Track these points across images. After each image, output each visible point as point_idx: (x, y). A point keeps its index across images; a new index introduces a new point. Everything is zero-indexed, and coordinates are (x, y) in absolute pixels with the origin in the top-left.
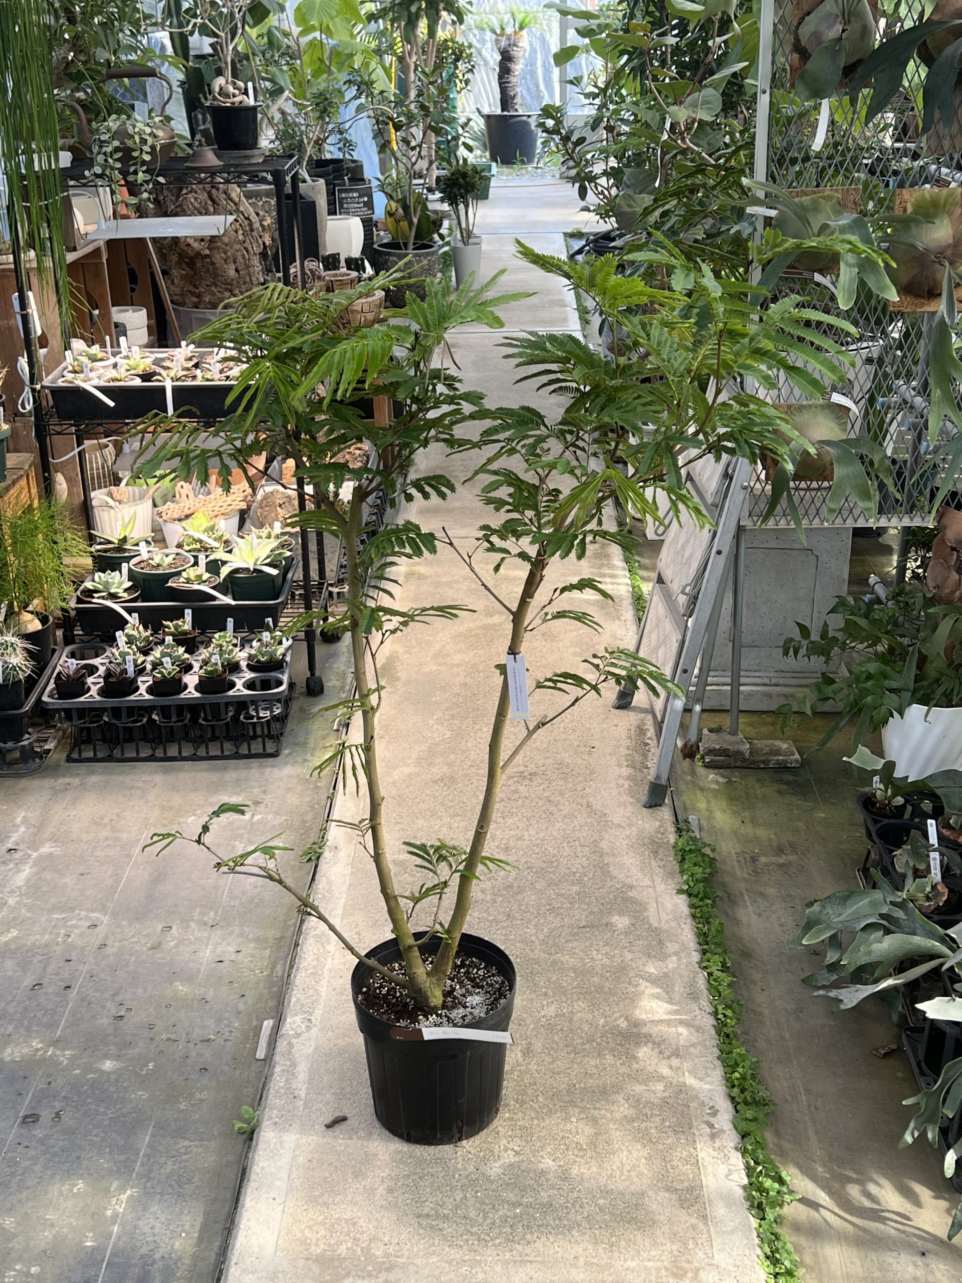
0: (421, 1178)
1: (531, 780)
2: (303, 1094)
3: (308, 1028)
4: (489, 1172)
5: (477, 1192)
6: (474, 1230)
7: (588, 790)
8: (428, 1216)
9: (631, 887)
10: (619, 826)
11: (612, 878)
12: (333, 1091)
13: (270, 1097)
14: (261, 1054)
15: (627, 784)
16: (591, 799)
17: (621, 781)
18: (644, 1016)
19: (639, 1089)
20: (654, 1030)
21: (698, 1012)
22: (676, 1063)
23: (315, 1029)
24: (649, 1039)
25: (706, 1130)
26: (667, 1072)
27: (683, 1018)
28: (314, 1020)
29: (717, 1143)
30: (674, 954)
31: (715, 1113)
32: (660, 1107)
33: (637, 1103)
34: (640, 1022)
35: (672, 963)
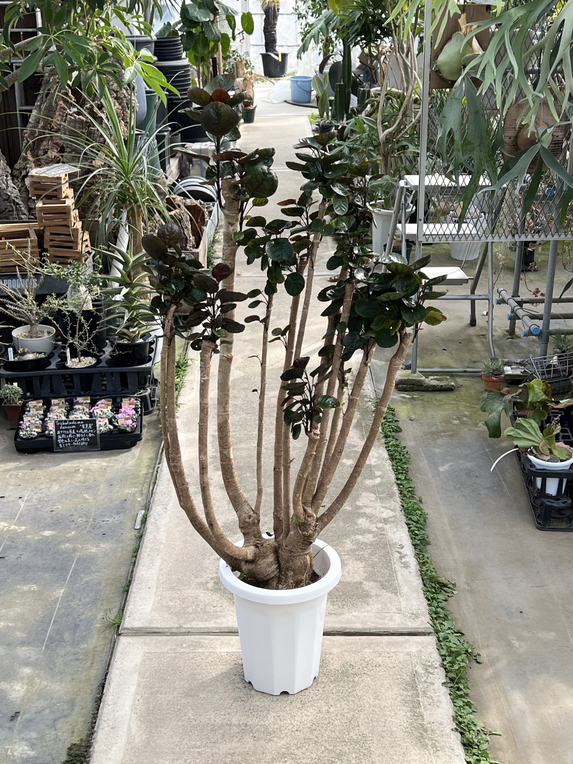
2: (164, 541)
9: (354, 446)
14: (138, 526)
18: (361, 505)
19: (359, 537)
20: (367, 511)
21: (392, 502)
22: (380, 525)
23: (169, 512)
24: (364, 515)
25: (397, 555)
26: (375, 529)
27: (384, 505)
28: (168, 508)
29: (403, 560)
30: (379, 477)
31: (402, 547)
32: (371, 545)
33: (358, 543)
34: (359, 507)
35: (378, 481)
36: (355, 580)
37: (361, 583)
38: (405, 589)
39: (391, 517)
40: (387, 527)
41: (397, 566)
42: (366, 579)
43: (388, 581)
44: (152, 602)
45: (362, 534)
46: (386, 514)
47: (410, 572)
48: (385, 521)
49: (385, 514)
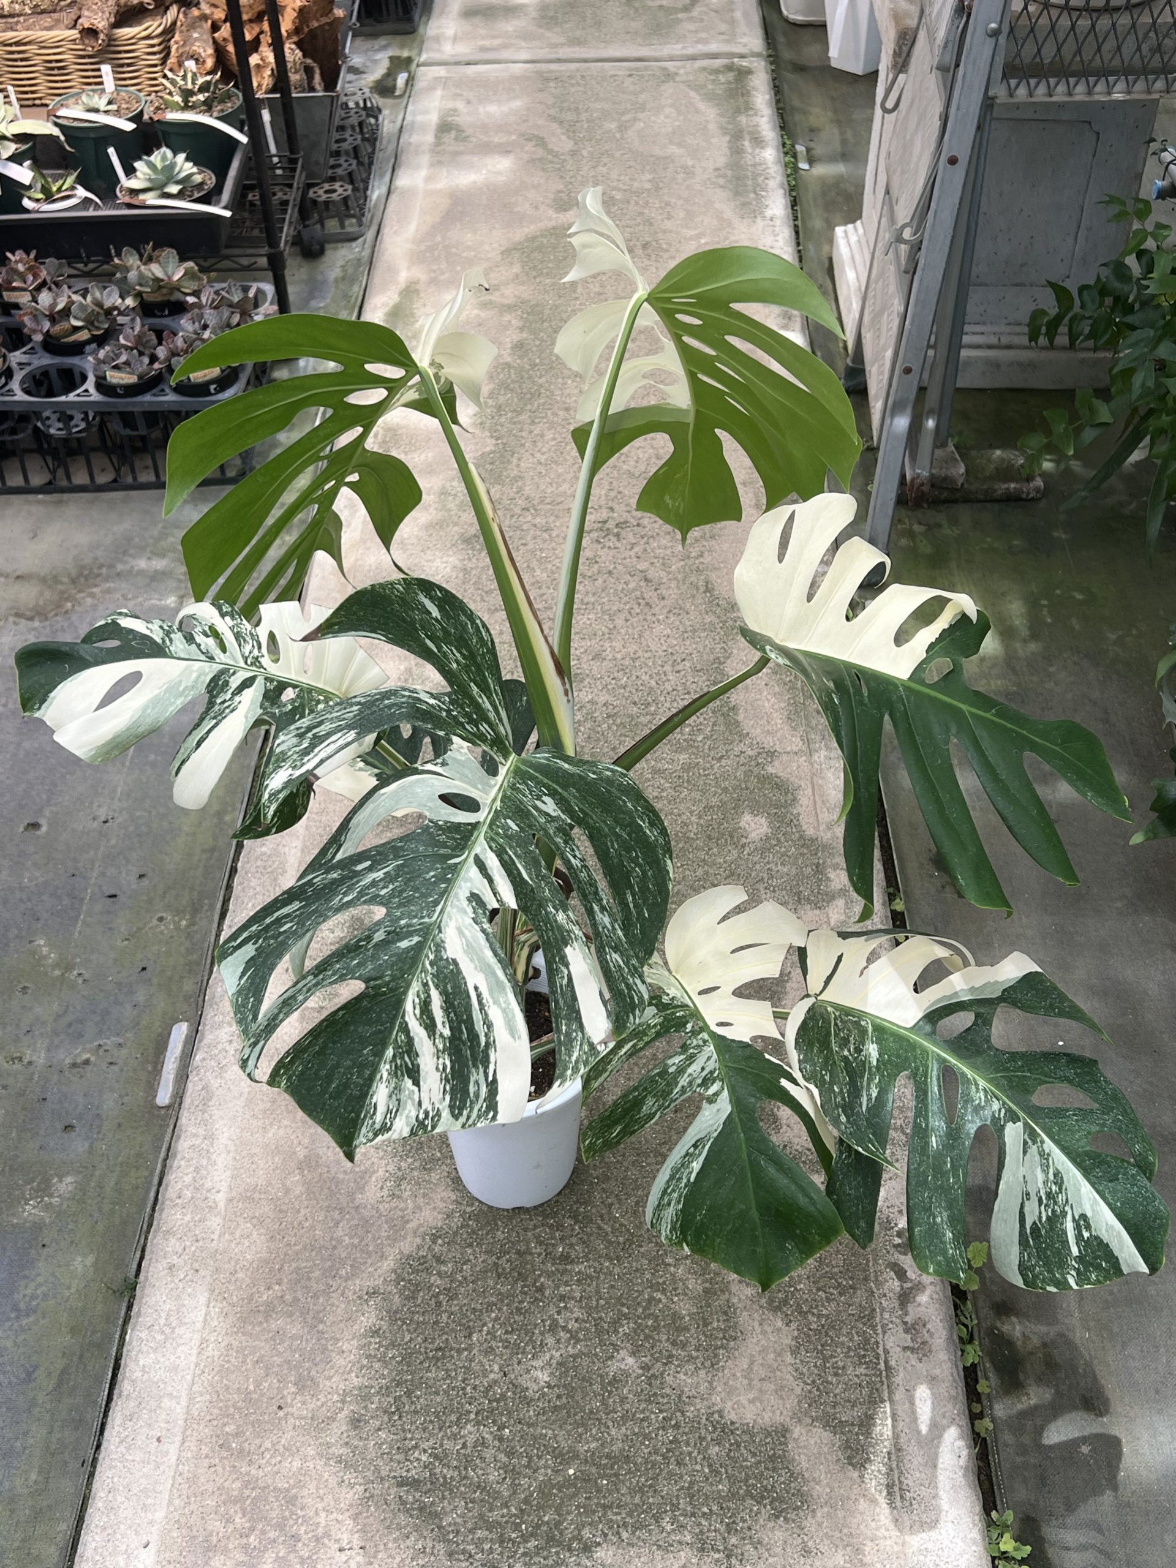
0: (409, 1394)
1: (618, 535)
4: (524, 1380)
5: (501, 1428)
6: (494, 1516)
7: (707, 559)
8: (416, 1482)
9: (772, 754)
11: (743, 736)
12: (272, 1194)
16: (713, 576)
25: (895, 1284)
29: (913, 1313)
30: (840, 893)
35: (836, 912)
36: (767, 1416)
37: (784, 1434)
38: (917, 1473)
42: (801, 1412)
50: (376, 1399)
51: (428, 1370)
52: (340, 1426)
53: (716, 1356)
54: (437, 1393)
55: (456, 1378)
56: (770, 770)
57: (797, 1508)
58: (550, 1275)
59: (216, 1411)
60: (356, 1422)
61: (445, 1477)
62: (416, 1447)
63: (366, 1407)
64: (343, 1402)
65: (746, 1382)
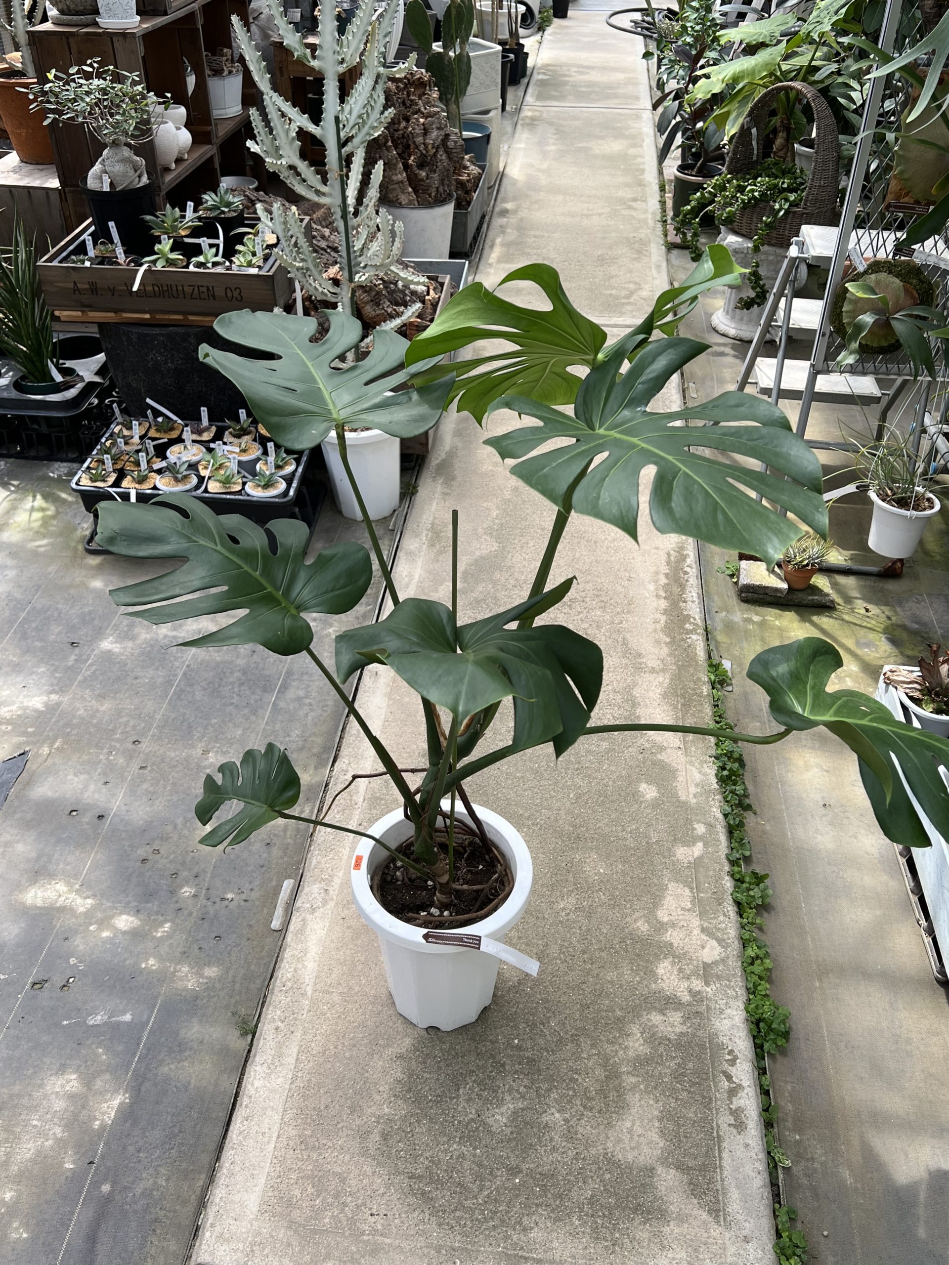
0: (419, 1122)
1: (570, 606)
2: (309, 993)
3: (325, 902)
4: (490, 1121)
5: (475, 1149)
6: (468, 1203)
7: (624, 625)
8: (420, 1177)
9: (661, 748)
10: (653, 671)
12: (341, 989)
13: (277, 990)
14: (276, 924)
15: (663, 618)
16: (628, 636)
17: (659, 616)
18: (666, 919)
19: (656, 1018)
20: (673, 937)
21: (721, 918)
22: (697, 984)
23: (332, 904)
24: (668, 950)
25: (726, 1084)
26: (686, 998)
27: (706, 924)
28: (331, 892)
29: (736, 1103)
30: (701, 838)
31: (733, 1062)
32: (678, 1046)
33: (652, 1038)
34: (661, 927)
35: (698, 849)
36: (642, 1158)
37: (650, 1171)
38: (735, 1205)
39: (716, 963)
40: (709, 990)
41: (724, 1120)
42: (664, 1161)
43: (703, 1168)
44: (262, 1181)
45: (662, 1012)
46: (711, 952)
47: (747, 1146)
48: (707, 972)
49: (706, 950)
50: (398, 1123)
51: (431, 1108)
52: (376, 1137)
53: (611, 1117)
54: (436, 1123)
55: (448, 1115)
56: (659, 757)
57: (658, 1219)
58: (510, 1056)
59: (299, 1121)
60: (385, 1136)
61: (438, 1176)
62: (422, 1155)
63: (391, 1127)
64: (378, 1122)
65: (629, 1136)
